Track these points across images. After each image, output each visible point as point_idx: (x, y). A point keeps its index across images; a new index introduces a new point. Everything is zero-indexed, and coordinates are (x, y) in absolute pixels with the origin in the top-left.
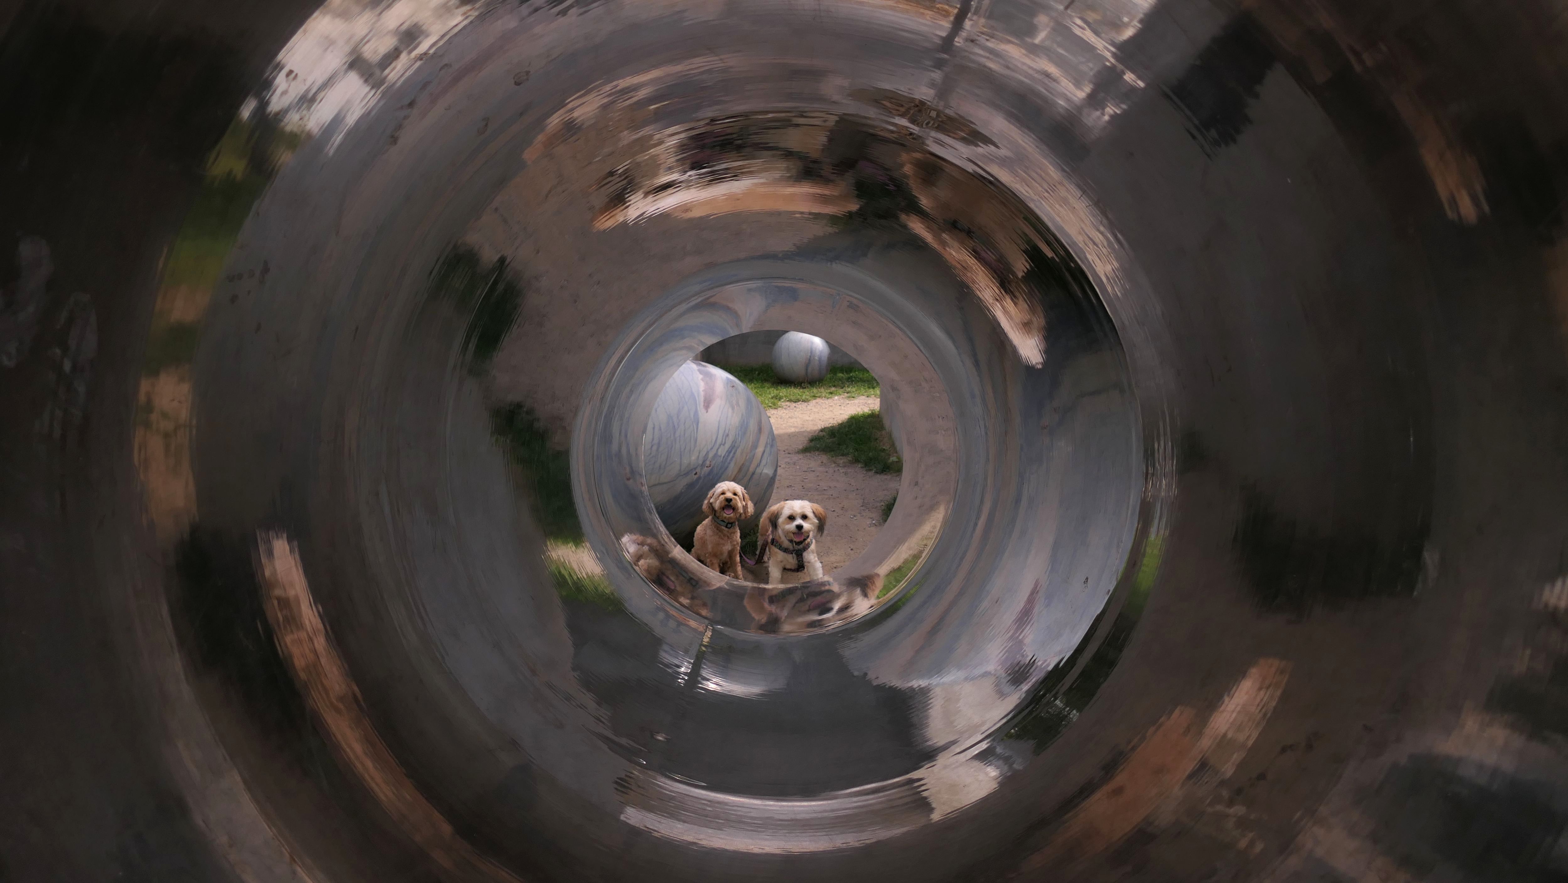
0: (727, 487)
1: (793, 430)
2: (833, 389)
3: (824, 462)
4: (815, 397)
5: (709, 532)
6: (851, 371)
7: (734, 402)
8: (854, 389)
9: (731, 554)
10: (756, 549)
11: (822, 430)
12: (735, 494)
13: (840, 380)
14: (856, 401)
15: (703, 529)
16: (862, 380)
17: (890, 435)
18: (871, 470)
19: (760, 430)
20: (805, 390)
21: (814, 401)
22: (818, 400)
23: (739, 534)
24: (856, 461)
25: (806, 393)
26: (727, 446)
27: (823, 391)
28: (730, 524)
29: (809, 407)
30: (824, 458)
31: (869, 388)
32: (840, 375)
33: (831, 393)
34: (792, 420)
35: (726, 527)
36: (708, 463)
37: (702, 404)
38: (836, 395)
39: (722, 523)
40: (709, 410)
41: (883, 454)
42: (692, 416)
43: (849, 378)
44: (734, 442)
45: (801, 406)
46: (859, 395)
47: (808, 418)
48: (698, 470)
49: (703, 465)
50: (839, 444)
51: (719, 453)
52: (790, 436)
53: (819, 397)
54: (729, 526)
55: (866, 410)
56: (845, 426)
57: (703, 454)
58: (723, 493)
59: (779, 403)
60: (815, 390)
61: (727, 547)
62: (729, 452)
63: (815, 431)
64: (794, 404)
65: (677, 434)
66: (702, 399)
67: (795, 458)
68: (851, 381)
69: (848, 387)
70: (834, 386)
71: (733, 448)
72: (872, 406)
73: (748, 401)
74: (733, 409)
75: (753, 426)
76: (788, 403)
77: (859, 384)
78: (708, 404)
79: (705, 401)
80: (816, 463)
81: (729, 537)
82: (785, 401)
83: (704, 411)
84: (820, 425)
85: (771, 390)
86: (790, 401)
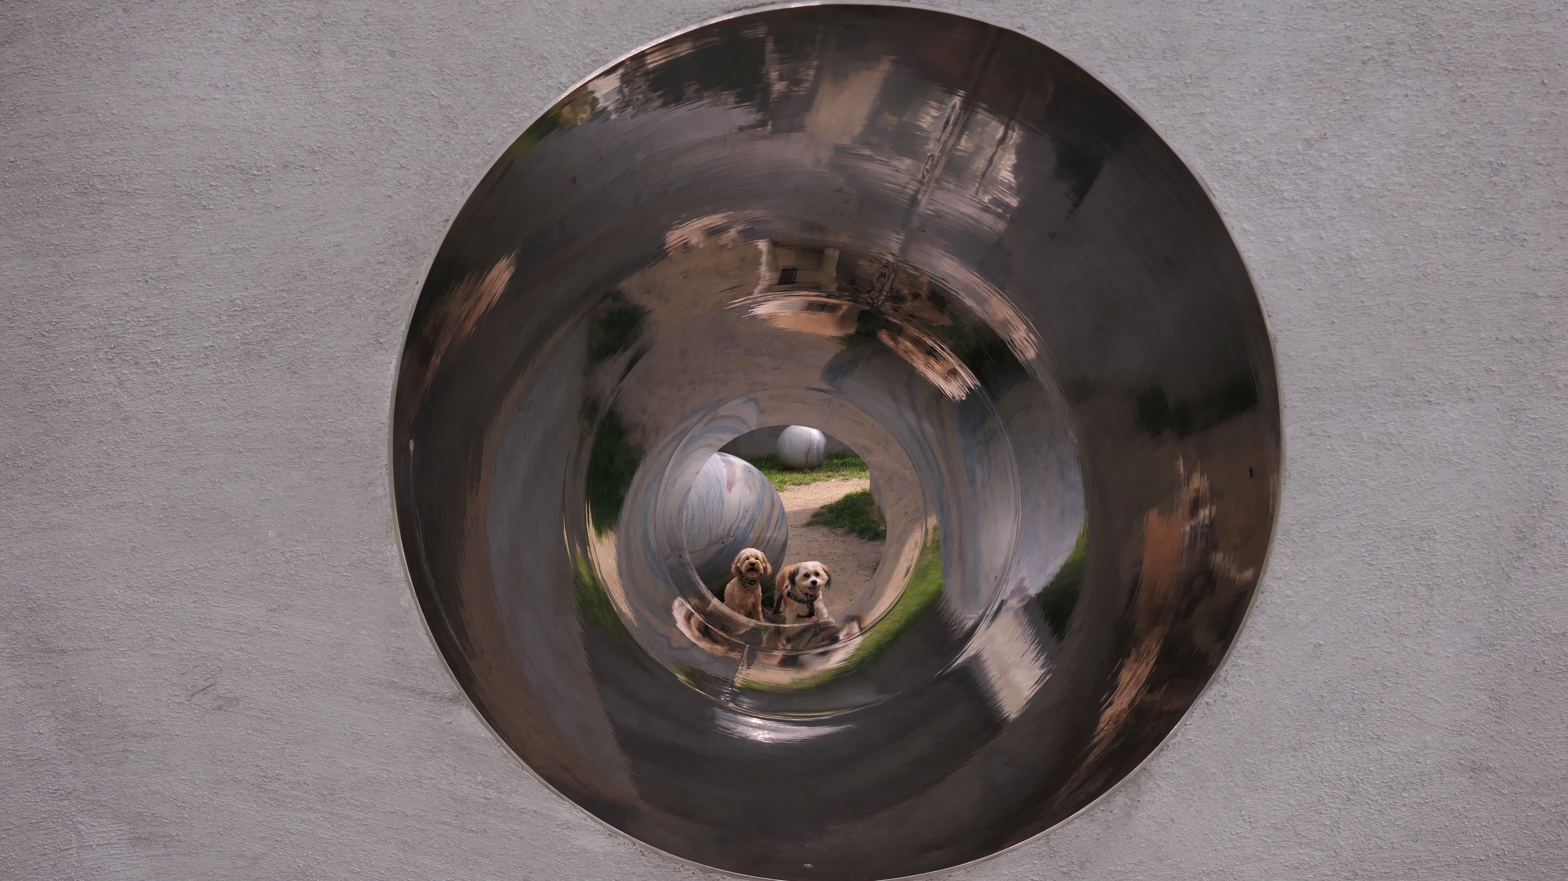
0: (750, 552)
1: (797, 508)
2: (830, 473)
3: (826, 533)
4: (815, 480)
5: (736, 588)
6: (845, 457)
7: (751, 484)
8: (848, 473)
9: (754, 606)
10: (773, 603)
11: (822, 508)
12: (757, 559)
13: (836, 465)
14: (850, 483)
15: (732, 586)
16: (854, 465)
17: (879, 510)
18: (864, 538)
19: (773, 505)
20: (807, 475)
21: (814, 484)
22: (818, 483)
23: (760, 589)
24: (852, 531)
25: (808, 477)
26: (747, 520)
27: (822, 475)
28: (753, 582)
29: (810, 489)
30: (825, 530)
31: (861, 471)
32: (836, 461)
33: (829, 477)
34: (796, 500)
35: (750, 584)
36: (732, 534)
37: (726, 486)
38: (833, 477)
39: (746, 581)
40: (732, 491)
41: (873, 525)
42: (718, 496)
43: (843, 463)
44: (753, 515)
45: (804, 488)
46: (853, 477)
47: (810, 498)
48: (725, 540)
49: (728, 535)
50: (837, 518)
51: (741, 526)
52: (796, 513)
53: (819, 480)
54: (752, 583)
55: (859, 490)
56: (842, 504)
57: (728, 526)
58: (748, 558)
59: (785, 487)
60: (815, 475)
61: (751, 600)
62: (749, 524)
63: (816, 509)
64: (798, 487)
65: (707, 511)
66: (725, 482)
67: (801, 531)
68: (845, 465)
69: (843, 471)
70: (831, 471)
71: (752, 521)
72: (863, 486)
73: (763, 483)
74: (751, 489)
75: (767, 504)
76: (792, 487)
77: (852, 468)
78: (730, 486)
79: (728, 483)
80: (819, 534)
81: (753, 592)
82: (790, 485)
83: (727, 492)
84: (821, 503)
85: (777, 476)
86: (794, 484)
